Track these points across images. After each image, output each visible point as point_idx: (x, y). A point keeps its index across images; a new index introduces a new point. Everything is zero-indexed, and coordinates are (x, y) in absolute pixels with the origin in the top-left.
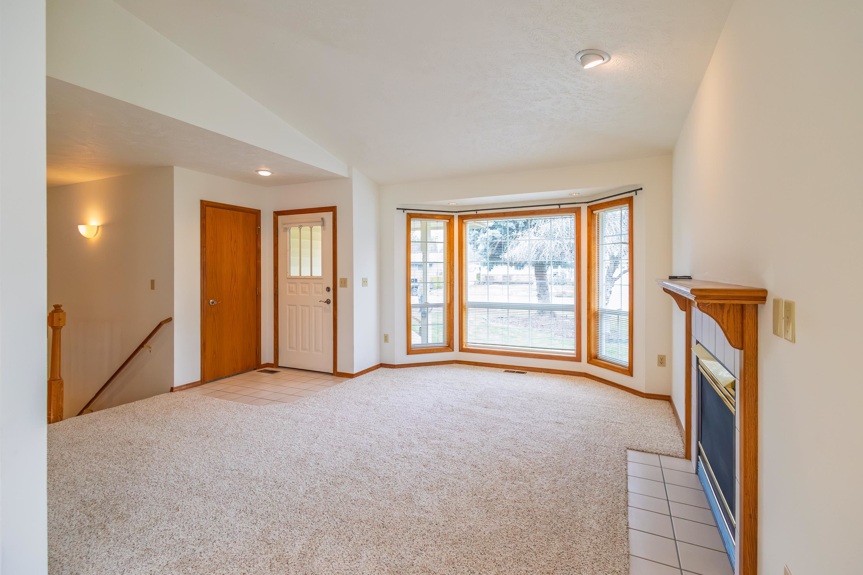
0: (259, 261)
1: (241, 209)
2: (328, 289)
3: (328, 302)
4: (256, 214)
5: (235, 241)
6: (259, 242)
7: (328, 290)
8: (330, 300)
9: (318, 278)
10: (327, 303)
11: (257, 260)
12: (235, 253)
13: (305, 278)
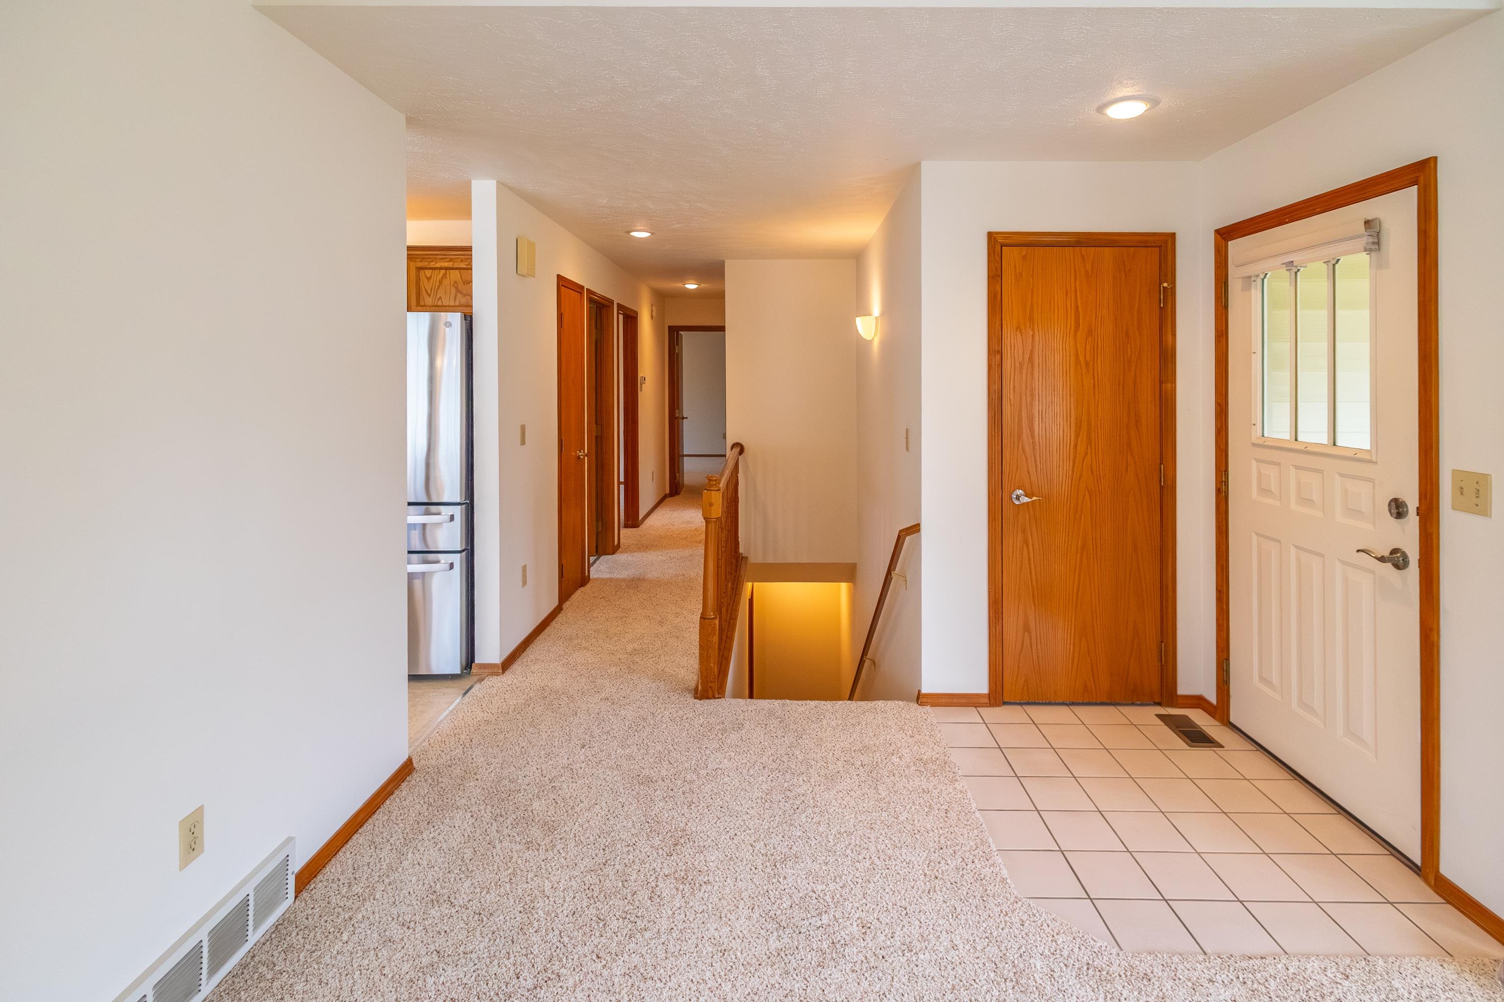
0: (1169, 385)
1: (1107, 238)
2: (1398, 509)
3: (1397, 559)
4: (1160, 247)
5: (1090, 332)
6: (1169, 330)
7: (1394, 511)
8: (1405, 556)
9: (1355, 457)
10: (1397, 566)
11: (1161, 382)
12: (1087, 364)
13: (1308, 451)
